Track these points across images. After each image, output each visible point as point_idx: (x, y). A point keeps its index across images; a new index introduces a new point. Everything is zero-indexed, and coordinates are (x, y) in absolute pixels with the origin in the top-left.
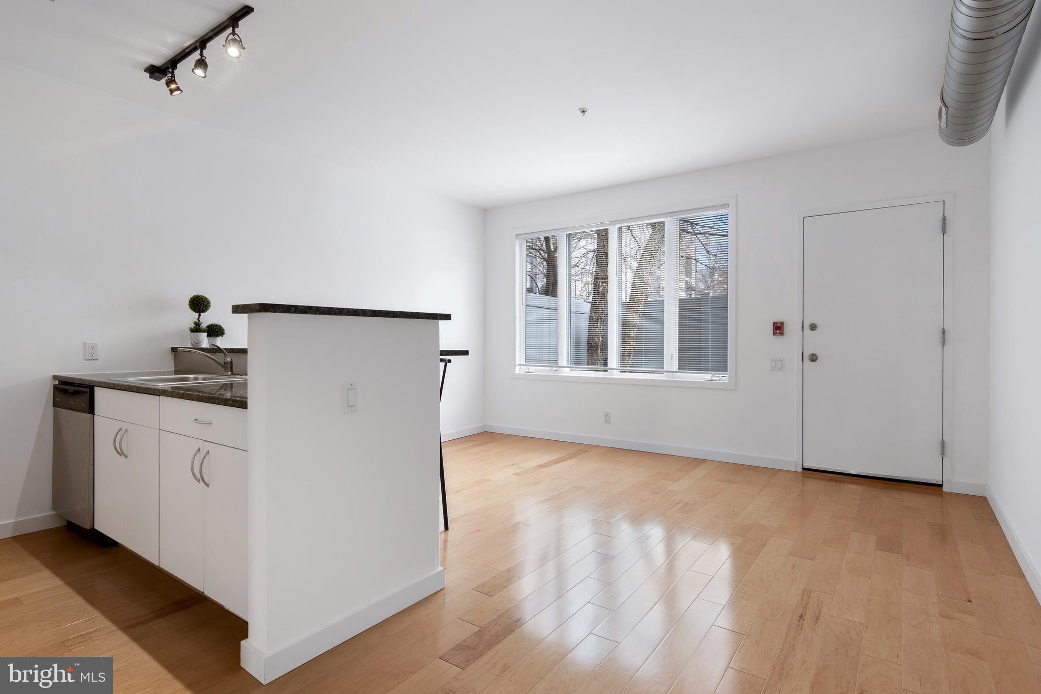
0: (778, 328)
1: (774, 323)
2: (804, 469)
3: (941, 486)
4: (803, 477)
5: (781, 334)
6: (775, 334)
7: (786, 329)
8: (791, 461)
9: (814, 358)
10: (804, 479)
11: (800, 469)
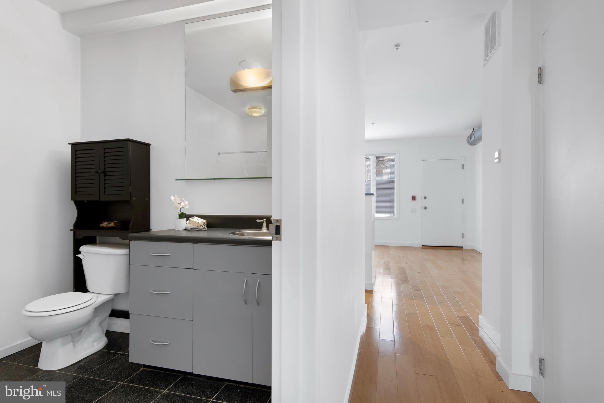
0: (414, 198)
1: (413, 196)
2: (422, 246)
3: (462, 247)
4: (422, 248)
5: (415, 200)
6: (413, 200)
7: (416, 198)
8: (418, 243)
9: (425, 208)
10: (423, 249)
11: (421, 246)
